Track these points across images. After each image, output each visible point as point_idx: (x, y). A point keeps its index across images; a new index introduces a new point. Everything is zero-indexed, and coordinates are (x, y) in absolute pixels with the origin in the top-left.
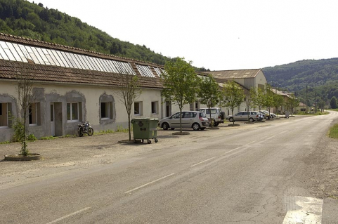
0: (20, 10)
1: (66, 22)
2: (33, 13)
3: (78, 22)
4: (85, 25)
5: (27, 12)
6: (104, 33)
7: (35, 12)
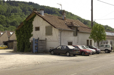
0: (53, 11)
1: (68, 14)
2: (57, 12)
3: (71, 14)
4: (73, 15)
5: (55, 11)
6: (80, 17)
7: (58, 11)
